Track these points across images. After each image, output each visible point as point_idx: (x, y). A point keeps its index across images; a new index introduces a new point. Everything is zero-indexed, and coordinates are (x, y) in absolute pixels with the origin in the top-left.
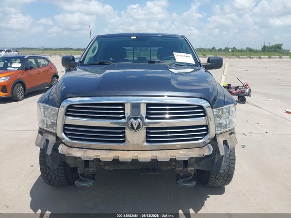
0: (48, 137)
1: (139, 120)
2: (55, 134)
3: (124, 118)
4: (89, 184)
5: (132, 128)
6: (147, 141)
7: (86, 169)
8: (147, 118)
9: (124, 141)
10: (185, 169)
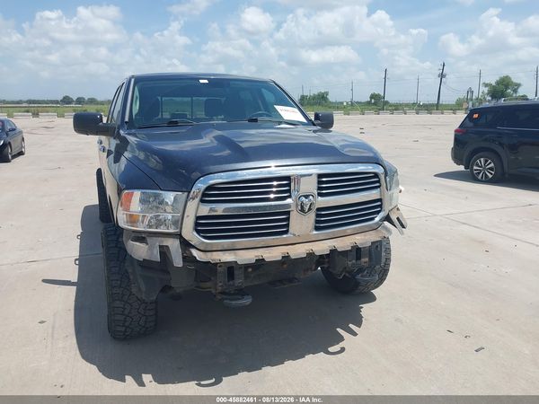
0: (162, 242)
1: (311, 197)
2: (179, 236)
3: (290, 197)
4: (247, 301)
5: (302, 210)
6: (317, 228)
7: (231, 283)
8: (320, 195)
9: (286, 232)
10: (359, 262)
